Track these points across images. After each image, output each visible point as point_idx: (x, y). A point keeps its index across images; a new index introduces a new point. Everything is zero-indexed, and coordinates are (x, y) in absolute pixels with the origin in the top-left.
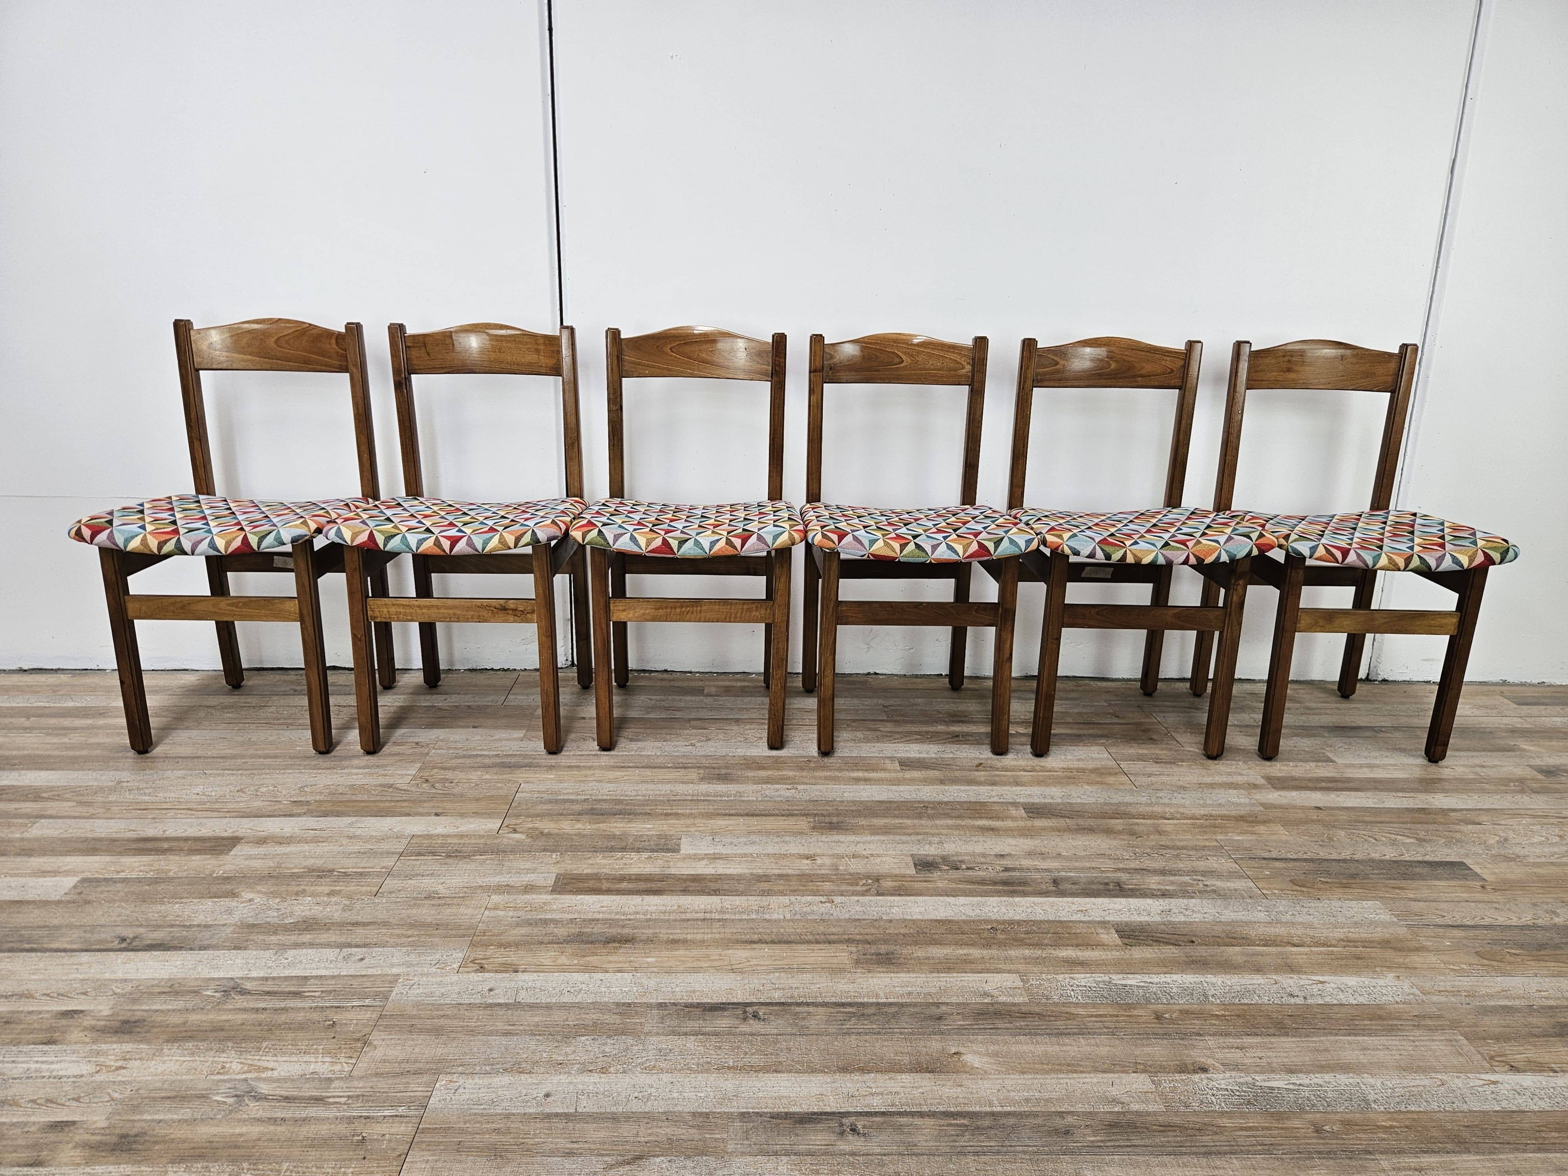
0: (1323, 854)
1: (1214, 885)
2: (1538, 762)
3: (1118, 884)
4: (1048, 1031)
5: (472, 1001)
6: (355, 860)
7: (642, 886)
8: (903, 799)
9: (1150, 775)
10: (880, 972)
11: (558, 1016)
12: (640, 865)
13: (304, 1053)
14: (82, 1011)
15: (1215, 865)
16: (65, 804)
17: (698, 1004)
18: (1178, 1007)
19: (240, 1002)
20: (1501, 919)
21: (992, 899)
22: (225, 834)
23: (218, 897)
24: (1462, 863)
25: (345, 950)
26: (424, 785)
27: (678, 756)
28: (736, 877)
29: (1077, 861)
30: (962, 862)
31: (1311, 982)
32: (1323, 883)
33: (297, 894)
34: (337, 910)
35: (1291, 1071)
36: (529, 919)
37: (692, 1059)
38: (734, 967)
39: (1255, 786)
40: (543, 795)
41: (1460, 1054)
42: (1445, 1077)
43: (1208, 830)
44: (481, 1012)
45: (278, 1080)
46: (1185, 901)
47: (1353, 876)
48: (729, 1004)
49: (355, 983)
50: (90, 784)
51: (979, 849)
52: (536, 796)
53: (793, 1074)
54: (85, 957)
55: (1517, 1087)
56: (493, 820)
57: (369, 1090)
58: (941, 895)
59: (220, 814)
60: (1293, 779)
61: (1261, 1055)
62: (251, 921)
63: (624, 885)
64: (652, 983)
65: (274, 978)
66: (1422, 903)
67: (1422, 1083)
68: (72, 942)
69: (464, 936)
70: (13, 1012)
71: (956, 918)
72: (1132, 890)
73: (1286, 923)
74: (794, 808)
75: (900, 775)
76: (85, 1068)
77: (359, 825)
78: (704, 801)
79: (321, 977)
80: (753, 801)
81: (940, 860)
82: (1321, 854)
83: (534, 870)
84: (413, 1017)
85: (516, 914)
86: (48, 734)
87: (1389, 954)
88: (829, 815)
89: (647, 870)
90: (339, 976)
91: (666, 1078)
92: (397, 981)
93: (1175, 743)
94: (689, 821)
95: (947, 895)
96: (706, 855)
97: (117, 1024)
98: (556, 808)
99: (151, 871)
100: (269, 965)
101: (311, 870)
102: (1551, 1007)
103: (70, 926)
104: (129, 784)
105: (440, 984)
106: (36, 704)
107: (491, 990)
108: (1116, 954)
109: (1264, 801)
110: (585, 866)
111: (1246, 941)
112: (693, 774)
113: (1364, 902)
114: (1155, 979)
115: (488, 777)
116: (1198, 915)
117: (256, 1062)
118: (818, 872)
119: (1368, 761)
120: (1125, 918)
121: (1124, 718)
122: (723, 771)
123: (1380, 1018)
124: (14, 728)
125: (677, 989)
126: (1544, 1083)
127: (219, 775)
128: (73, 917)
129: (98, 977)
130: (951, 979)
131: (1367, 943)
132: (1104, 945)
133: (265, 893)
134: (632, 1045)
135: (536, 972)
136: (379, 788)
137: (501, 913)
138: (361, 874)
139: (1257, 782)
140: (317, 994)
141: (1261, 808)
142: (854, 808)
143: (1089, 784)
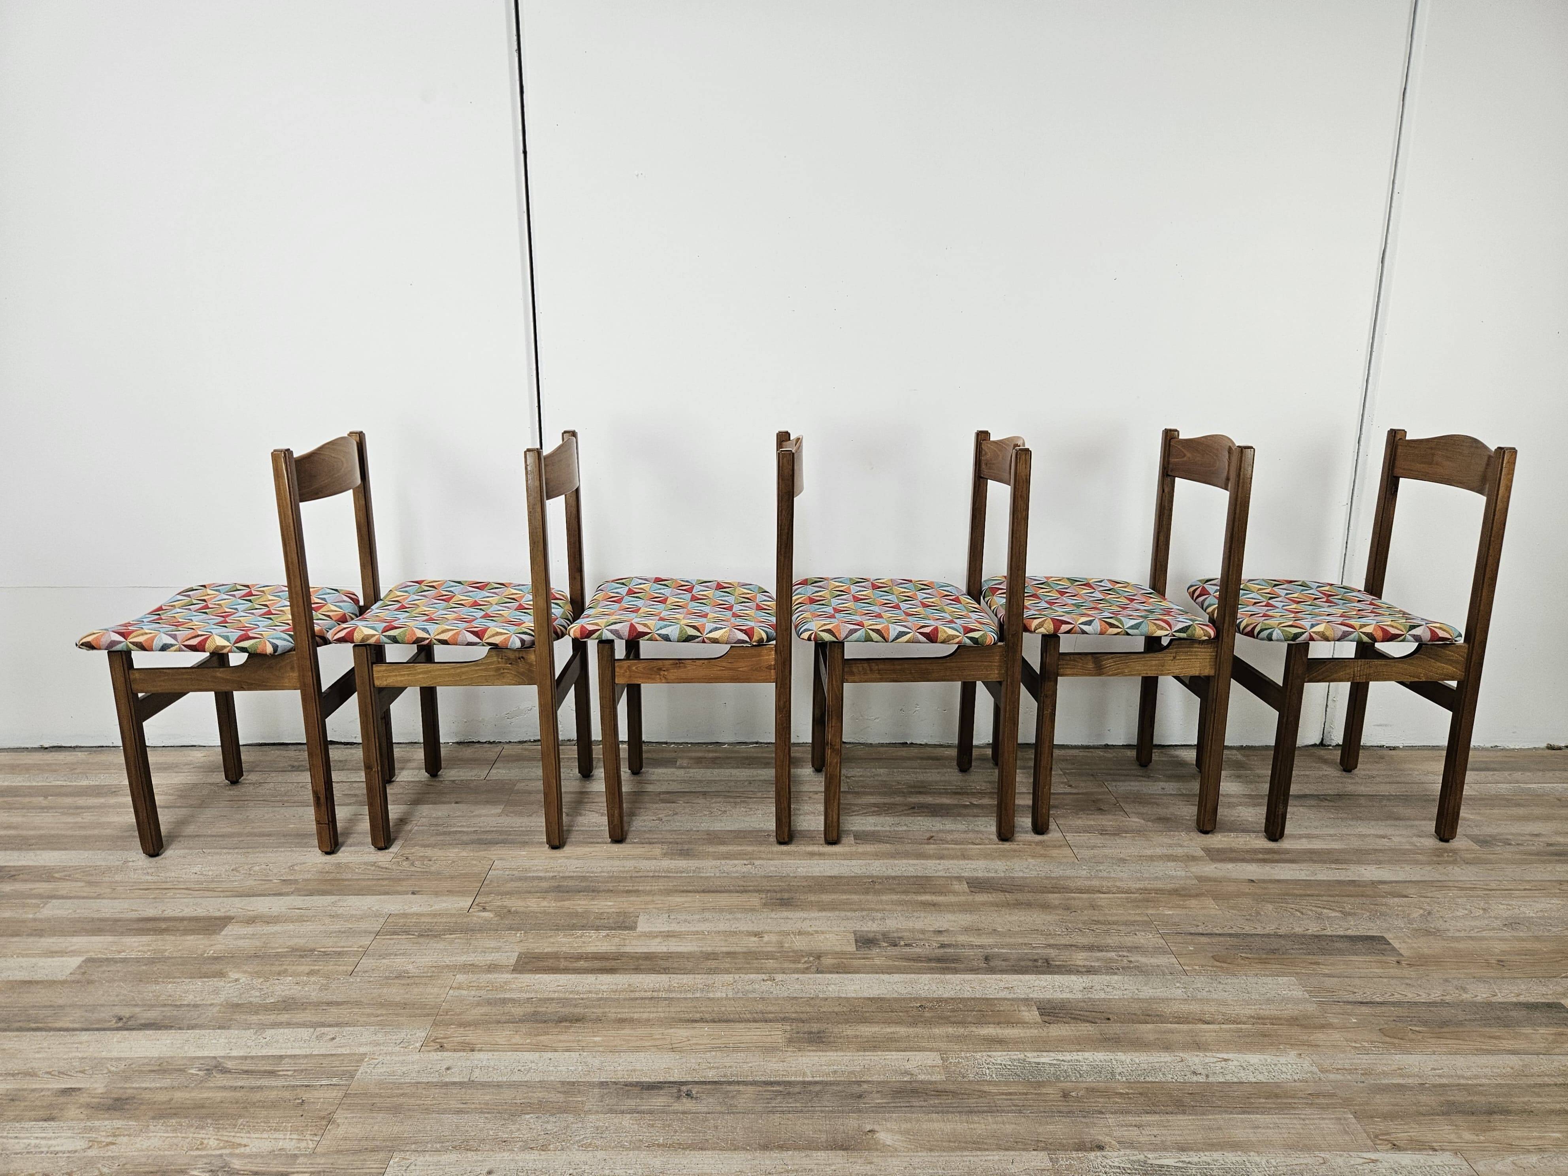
0: (1248, 929)
1: (1138, 961)
2: (1475, 831)
3: (1047, 961)
4: (959, 1109)
5: (430, 1080)
6: (335, 939)
7: (597, 964)
8: (853, 874)
9: (1093, 847)
10: (809, 1051)
11: (507, 1095)
12: (598, 943)
13: (275, 1130)
14: (80, 1089)
15: (1142, 941)
16: (74, 884)
17: (637, 1083)
18: (1085, 1085)
19: (220, 1080)
20: (1410, 995)
21: (924, 976)
22: (218, 914)
23: (208, 977)
24: (1383, 937)
25: (318, 1029)
26: (405, 863)
27: (645, 831)
28: (686, 956)
29: (1010, 937)
30: (900, 938)
31: (1215, 1060)
32: (1243, 958)
33: (279, 974)
34: (314, 990)
35: (1182, 1149)
36: (489, 999)
37: (626, 1136)
38: (674, 1046)
39: (1194, 858)
40: (514, 873)
41: (1347, 1133)
42: (1327, 1155)
43: (1140, 904)
44: (437, 1091)
45: (249, 1156)
46: (1108, 977)
47: (1274, 951)
48: (665, 1083)
49: (325, 1062)
50: (99, 864)
51: (919, 925)
52: (507, 873)
53: (717, 1152)
54: (85, 1036)
55: (1395, 1166)
56: (465, 898)
57: (330, 1166)
58: (877, 973)
59: (216, 894)
60: (1232, 850)
61: (1156, 1132)
62: (236, 1000)
63: (581, 964)
64: (596, 1062)
65: (252, 1058)
66: (1336, 979)
67: (1305, 1161)
68: (73, 1021)
69: (428, 1015)
70: (19, 1090)
71: (888, 996)
72: (1058, 966)
73: (1201, 1000)
74: (748, 884)
75: (853, 849)
76: (80, 1144)
77: (341, 904)
78: (664, 877)
79: (294, 1056)
80: (711, 877)
81: (881, 937)
82: (1247, 928)
83: (498, 949)
84: (373, 1096)
85: (478, 993)
86: (63, 814)
87: (1295, 1031)
88: (781, 891)
89: (604, 948)
90: (311, 1055)
91: (600, 1154)
92: (363, 1060)
93: (1122, 813)
94: (649, 898)
95: (883, 973)
96: (660, 932)
97: (110, 1102)
98: (525, 885)
99: (149, 951)
100: (249, 1044)
101: (294, 950)
102: (1443, 1086)
103: (73, 1006)
104: (134, 864)
105: (403, 1063)
106: (54, 783)
107: (448, 1069)
108: (1035, 1032)
109: (1200, 874)
110: (546, 945)
111: (1161, 1018)
112: (657, 850)
113: (1279, 979)
114: (1068, 1056)
115: (464, 854)
116: (1119, 993)
117: (231, 1139)
118: (765, 949)
119: (1308, 831)
120: (1048, 995)
121: (1076, 787)
122: (686, 847)
123: (1277, 1096)
124: (34, 808)
125: (619, 1068)
126: (1422, 1161)
127: (217, 853)
128: (77, 997)
129: (96, 1055)
130: (876, 1058)
131: (1275, 1020)
132: (1024, 1023)
133: (250, 973)
134: (572, 1123)
135: (490, 1051)
136: (363, 867)
137: (465, 992)
138: (339, 954)
139: (1196, 854)
140: (290, 1073)
141: (1195, 882)
142: (805, 884)
143: (1033, 857)
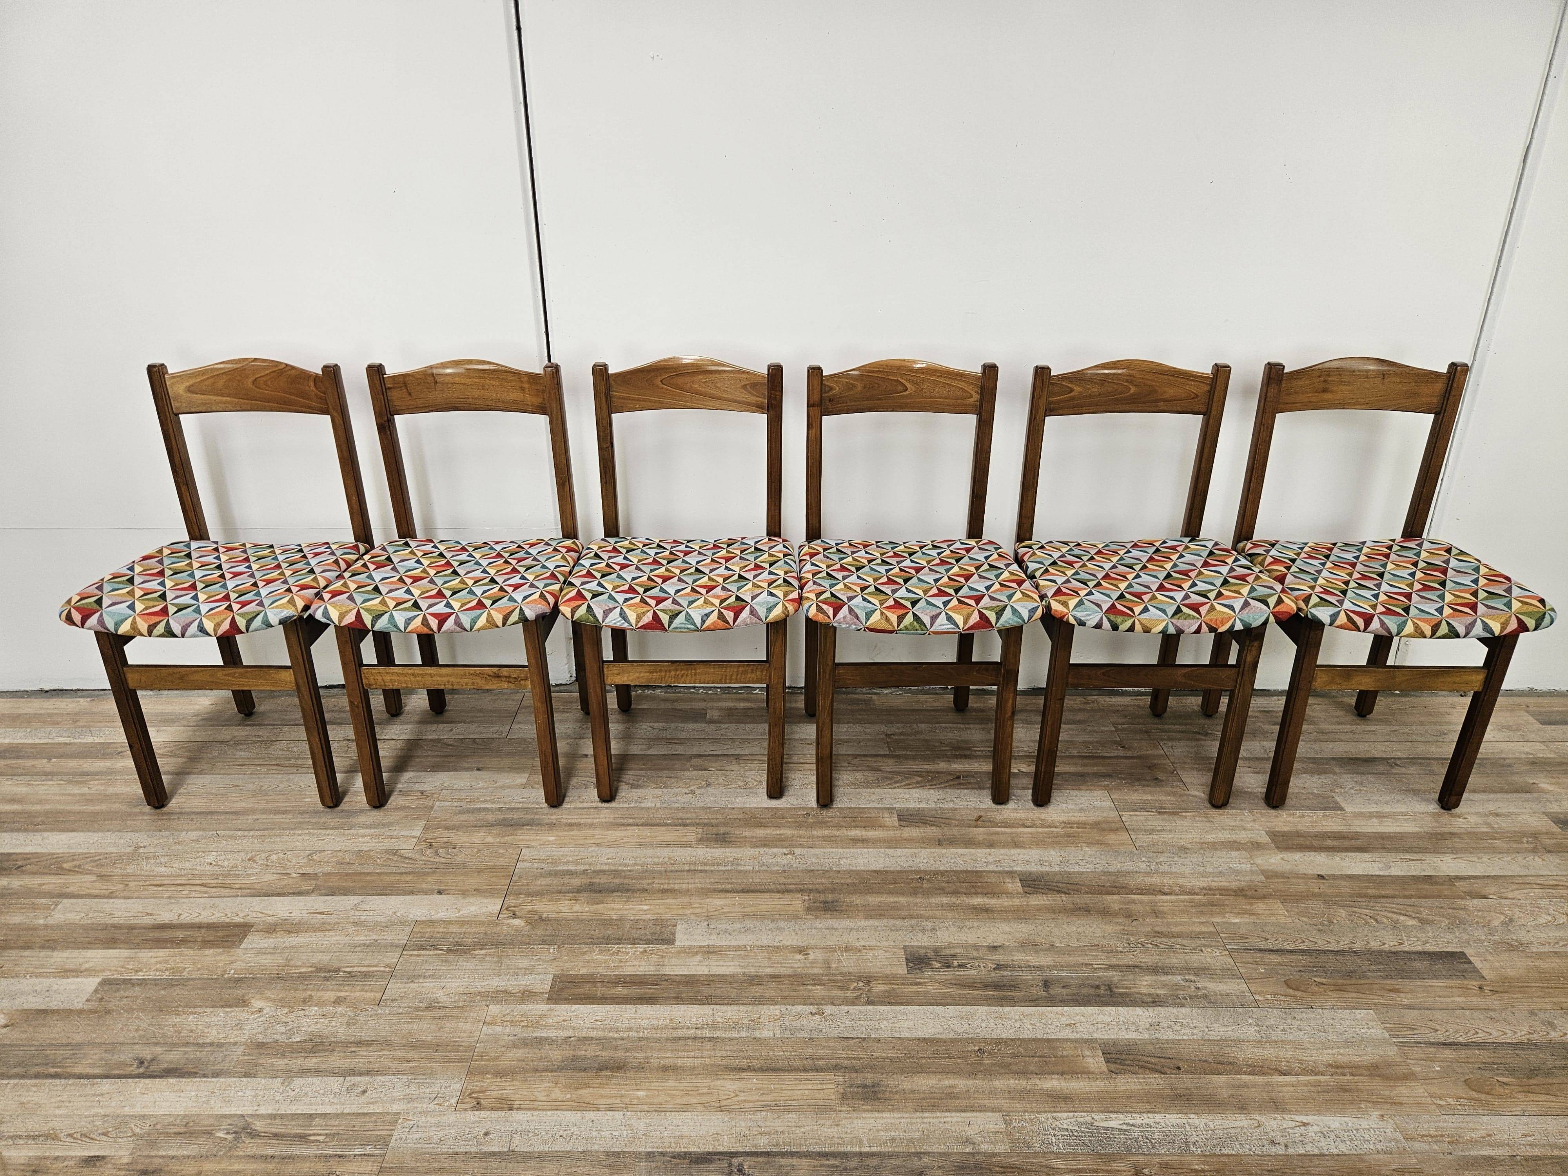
0: (1321, 944)
1: (1205, 988)
2: (1554, 808)
3: (1109, 987)
5: (468, 1149)
6: (361, 955)
7: (637, 991)
8: (899, 867)
9: (1152, 831)
10: (865, 1111)
11: (550, 1170)
12: (636, 963)
14: (104, 1157)
15: (1209, 959)
16: (86, 878)
17: (686, 1153)
18: (1157, 1159)
19: (251, 1147)
20: (1495, 1033)
21: (981, 1007)
22: (236, 920)
23: (229, 1006)
24: (1462, 953)
25: (348, 1078)
26: (429, 851)
27: (677, 809)
28: (729, 978)
29: (1069, 955)
30: (954, 956)
31: (1294, 1124)
32: (1318, 985)
33: (304, 1002)
34: (341, 1025)
36: (525, 1038)
38: (722, 1103)
39: (1259, 846)
40: (543, 865)
43: (1205, 909)
44: (476, 1164)
46: (1175, 1010)
47: (1350, 974)
48: (715, 1154)
49: (357, 1123)
50: (109, 850)
51: (972, 938)
52: (536, 865)
54: (106, 1085)
56: (493, 900)
58: (931, 1003)
59: (232, 892)
60: (1298, 834)
62: (261, 1038)
63: (620, 990)
64: (642, 1126)
65: (281, 1116)
66: (1416, 1012)
68: (92, 1066)
69: (461, 1060)
70: (41, 1158)
71: (943, 1035)
72: (1122, 995)
73: (1275, 1041)
74: (790, 881)
75: (898, 833)
77: (364, 907)
78: (701, 871)
79: (324, 1116)
80: (749, 871)
81: (933, 954)
82: (1319, 942)
83: (531, 970)
84: (411, 1171)
85: (513, 1031)
86: (69, 782)
87: (1377, 1084)
88: (824, 891)
89: (642, 969)
90: (342, 1114)
92: (396, 1122)
93: (1181, 785)
94: (685, 900)
95: (937, 1003)
96: (700, 947)
98: (555, 882)
99: (166, 969)
100: (277, 1098)
101: (318, 969)
102: (1535, 1158)
103: (92, 1044)
104: (146, 850)
105: (438, 1125)
106: (56, 740)
108: (1101, 1085)
109: (1266, 868)
110: (581, 964)
111: (1234, 1067)
112: (692, 834)
113: (1357, 1011)
114: (1138, 1119)
115: (490, 839)
116: (1187, 1031)
118: (810, 971)
119: (1378, 808)
120: (1113, 1034)
121: (1129, 749)
122: (722, 830)
123: (1360, 1173)
124: (37, 774)
125: (666, 1134)
127: (231, 837)
128: (94, 1032)
129: (118, 1111)
130: (935, 1121)
131: (1354, 1069)
132: (1089, 1073)
133: (273, 1001)
135: (530, 1109)
136: (384, 856)
137: (499, 1029)
138: (365, 975)
139: (1260, 840)
140: (321, 1138)
141: (1262, 878)
142: (849, 881)
143: (1089, 844)
